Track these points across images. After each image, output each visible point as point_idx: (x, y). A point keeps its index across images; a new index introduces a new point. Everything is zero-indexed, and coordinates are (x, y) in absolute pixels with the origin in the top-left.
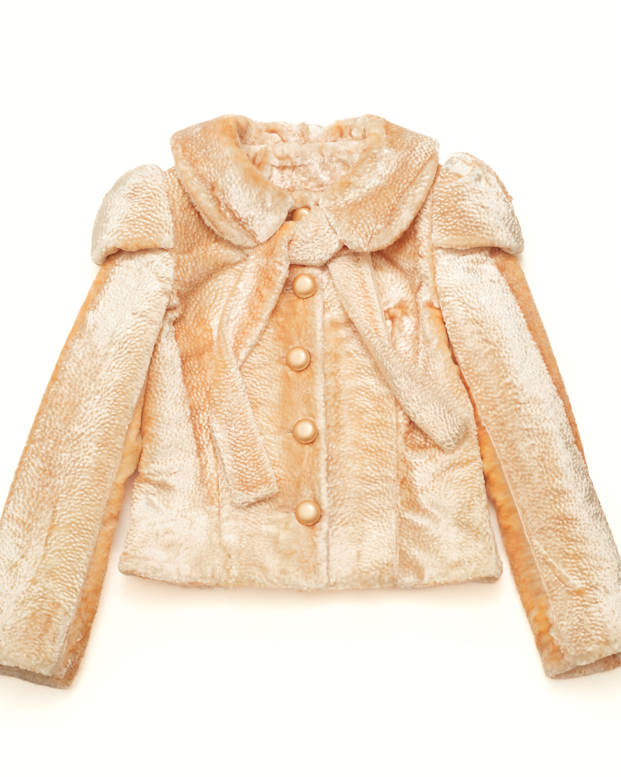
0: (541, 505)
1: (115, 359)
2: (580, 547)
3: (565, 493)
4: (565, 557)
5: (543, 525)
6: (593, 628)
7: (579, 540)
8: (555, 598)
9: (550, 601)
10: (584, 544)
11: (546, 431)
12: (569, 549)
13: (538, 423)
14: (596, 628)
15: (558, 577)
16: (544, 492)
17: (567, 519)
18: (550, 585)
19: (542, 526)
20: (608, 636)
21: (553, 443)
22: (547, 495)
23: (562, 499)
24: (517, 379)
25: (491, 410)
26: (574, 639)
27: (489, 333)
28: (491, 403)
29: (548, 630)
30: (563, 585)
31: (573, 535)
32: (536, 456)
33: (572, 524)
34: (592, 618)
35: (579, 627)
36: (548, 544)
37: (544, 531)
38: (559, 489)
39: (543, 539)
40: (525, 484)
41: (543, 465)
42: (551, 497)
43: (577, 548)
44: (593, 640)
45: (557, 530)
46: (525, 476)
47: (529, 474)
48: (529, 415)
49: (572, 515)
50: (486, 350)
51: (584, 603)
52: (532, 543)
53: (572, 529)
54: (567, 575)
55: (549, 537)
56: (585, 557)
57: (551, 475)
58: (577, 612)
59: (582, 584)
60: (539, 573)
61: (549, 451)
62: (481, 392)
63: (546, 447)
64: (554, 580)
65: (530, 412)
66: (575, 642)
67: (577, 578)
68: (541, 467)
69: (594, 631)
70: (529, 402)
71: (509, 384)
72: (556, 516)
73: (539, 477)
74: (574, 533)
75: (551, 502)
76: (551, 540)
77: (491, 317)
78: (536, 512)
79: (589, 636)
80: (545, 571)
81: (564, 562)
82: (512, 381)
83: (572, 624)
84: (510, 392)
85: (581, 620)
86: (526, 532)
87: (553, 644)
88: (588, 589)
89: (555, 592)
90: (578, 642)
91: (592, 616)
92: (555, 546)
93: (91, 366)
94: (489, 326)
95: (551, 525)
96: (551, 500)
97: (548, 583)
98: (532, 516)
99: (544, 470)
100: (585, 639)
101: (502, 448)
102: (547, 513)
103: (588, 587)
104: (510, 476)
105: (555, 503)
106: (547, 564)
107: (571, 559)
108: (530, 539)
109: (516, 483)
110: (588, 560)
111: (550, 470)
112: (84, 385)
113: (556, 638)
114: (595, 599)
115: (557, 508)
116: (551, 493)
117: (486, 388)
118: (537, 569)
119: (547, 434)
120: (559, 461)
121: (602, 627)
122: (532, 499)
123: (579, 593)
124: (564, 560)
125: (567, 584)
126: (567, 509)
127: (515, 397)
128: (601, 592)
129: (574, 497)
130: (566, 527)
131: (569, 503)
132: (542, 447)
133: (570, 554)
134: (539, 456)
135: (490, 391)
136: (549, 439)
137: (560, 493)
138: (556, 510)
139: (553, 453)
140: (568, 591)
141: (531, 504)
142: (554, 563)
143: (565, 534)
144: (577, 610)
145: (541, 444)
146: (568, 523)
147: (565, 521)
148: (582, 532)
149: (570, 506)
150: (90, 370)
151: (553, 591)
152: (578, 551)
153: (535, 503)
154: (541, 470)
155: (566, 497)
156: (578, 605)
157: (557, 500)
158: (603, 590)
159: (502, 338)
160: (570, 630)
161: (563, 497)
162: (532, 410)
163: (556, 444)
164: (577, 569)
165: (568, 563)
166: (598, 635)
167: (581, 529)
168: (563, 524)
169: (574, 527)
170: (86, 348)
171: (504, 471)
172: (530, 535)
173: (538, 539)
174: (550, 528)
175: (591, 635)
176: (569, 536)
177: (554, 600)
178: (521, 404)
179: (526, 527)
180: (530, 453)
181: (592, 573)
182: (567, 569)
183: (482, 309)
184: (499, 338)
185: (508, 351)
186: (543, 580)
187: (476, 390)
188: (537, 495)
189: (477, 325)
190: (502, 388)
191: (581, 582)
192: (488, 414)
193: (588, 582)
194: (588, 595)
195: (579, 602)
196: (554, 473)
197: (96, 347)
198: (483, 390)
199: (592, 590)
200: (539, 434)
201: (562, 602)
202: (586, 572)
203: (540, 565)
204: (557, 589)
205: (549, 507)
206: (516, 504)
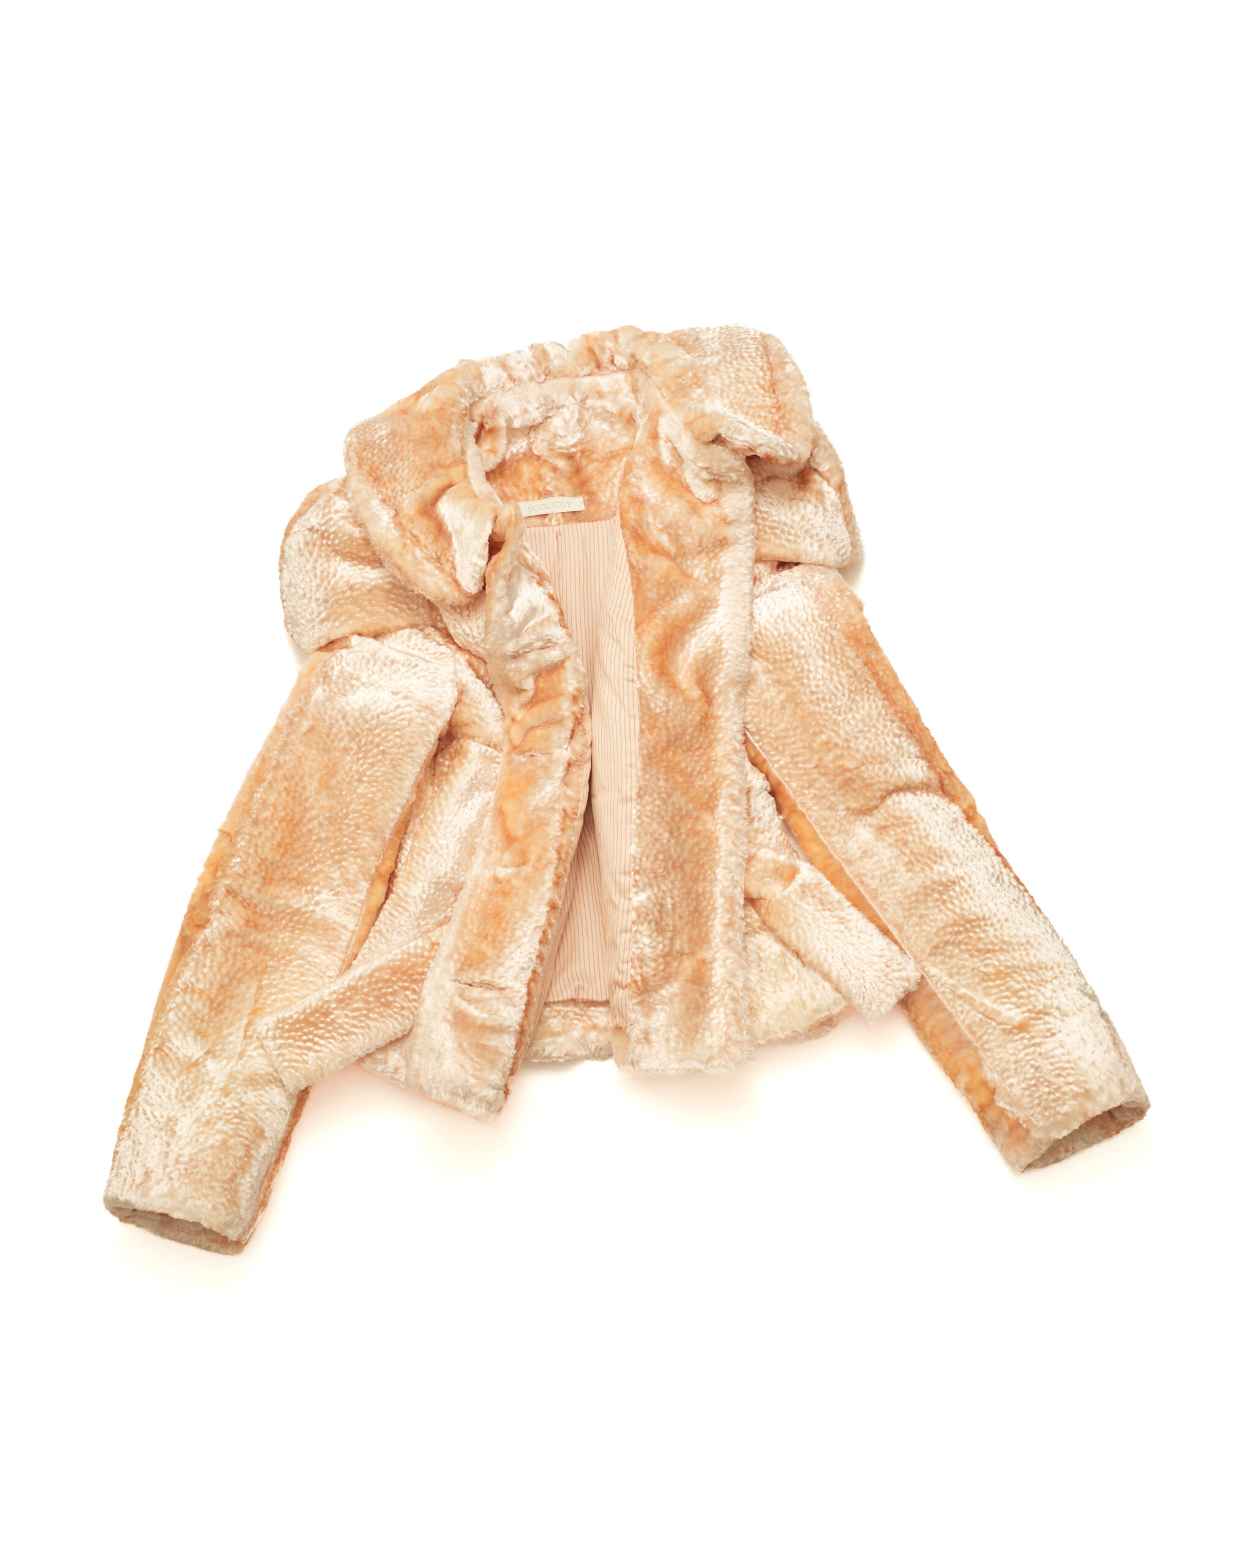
0: (925, 912)
2: (1002, 958)
3: (954, 883)
4: (984, 981)
5: (936, 941)
6: (1059, 1075)
7: (997, 948)
8: (986, 1046)
9: (982, 1054)
10: (1008, 951)
12: (987, 966)
14: (1064, 1073)
15: (982, 1013)
16: (922, 890)
17: (969, 921)
18: (974, 1029)
19: (935, 943)
20: (1086, 1082)
22: (929, 895)
23: (952, 893)
25: (808, 788)
26: (1037, 1101)
28: (805, 778)
29: (993, 1100)
30: (994, 1024)
31: (986, 944)
33: (979, 926)
34: (1052, 1060)
35: (1038, 1081)
36: (952, 968)
37: (940, 950)
38: (944, 879)
39: (943, 962)
40: (889, 887)
41: (907, 852)
42: (936, 896)
43: (999, 960)
44: (1065, 1094)
45: (960, 943)
46: (886, 875)
47: (891, 871)
49: (975, 914)
51: (1033, 1041)
53: (982, 935)
54: (995, 1006)
55: (951, 957)
56: (1016, 972)
57: (926, 863)
58: (1028, 1058)
59: (1023, 1013)
60: (951, 1016)
62: (787, 763)
64: (977, 1020)
66: (1039, 1104)
67: (1013, 1007)
68: (905, 854)
69: (1062, 1079)
71: (827, 743)
72: (951, 922)
73: (907, 871)
74: (987, 941)
75: (939, 903)
76: (955, 960)
78: (917, 924)
79: (1057, 1090)
80: (960, 1009)
81: (985, 988)
83: (1025, 1079)
85: (1037, 1068)
87: (1007, 1118)
88: (1034, 1019)
89: (985, 1038)
90: (1043, 1104)
91: (1053, 1057)
92: (963, 967)
95: (948, 938)
96: (937, 900)
97: (969, 1027)
98: (915, 932)
99: (912, 858)
100: (1052, 1096)
102: (935, 921)
103: (1033, 1015)
104: (862, 882)
105: (944, 902)
106: (960, 997)
107: (994, 980)
108: (923, 968)
109: (876, 890)
110: (1021, 975)
111: (922, 855)
113: (1007, 1107)
114: (1048, 1030)
115: (949, 909)
116: (933, 890)
117: (793, 756)
118: (945, 1010)
120: (931, 838)
121: (1072, 1069)
122: (906, 907)
123: (1022, 1028)
124: (984, 985)
125: (999, 1019)
126: (965, 906)
127: (841, 762)
128: (1055, 1017)
129: (970, 886)
130: (972, 934)
131: (965, 896)
133: (991, 974)
135: (800, 759)
137: (947, 886)
138: (949, 913)
139: (918, 829)
140: (1004, 1030)
141: (907, 914)
142: (970, 993)
144: (1027, 1055)
146: (973, 927)
147: (968, 926)
148: (998, 934)
149: (969, 901)
151: (981, 1037)
152: (1001, 964)
153: (913, 911)
154: (907, 859)
155: (957, 888)
156: (1026, 1047)
157: (945, 897)
158: (1057, 1013)
160: (1025, 1089)
161: (954, 890)
164: (1008, 994)
165: (992, 987)
166: (1069, 1084)
167: (996, 930)
168: (967, 930)
169: (984, 931)
171: (851, 876)
173: (934, 965)
174: (947, 943)
175: (1060, 1087)
176: (981, 946)
177: (986, 1050)
181: (1033, 992)
182: (993, 998)
186: (960, 1024)
188: (913, 898)
190: (817, 752)
191: (1019, 1011)
192: (804, 794)
193: (1031, 1007)
194: (1037, 1028)
195: (1026, 1041)
196: (929, 858)
198: (788, 759)
199: (1040, 1019)
201: (1000, 1050)
202: (1023, 993)
203: (949, 1001)
204: (986, 1032)
205: (936, 910)
206: (885, 921)
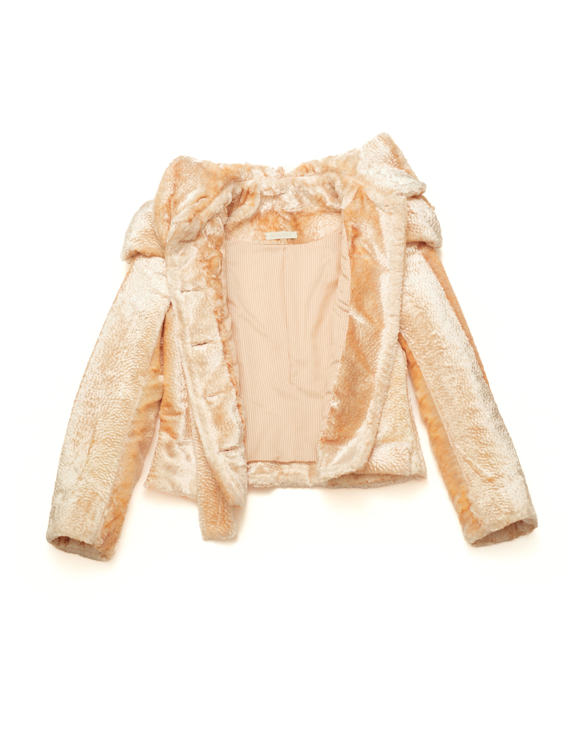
0: (461, 420)
1: (137, 324)
2: (489, 448)
3: (477, 411)
4: (479, 457)
5: (463, 434)
6: (501, 504)
7: (489, 444)
8: (473, 485)
9: (469, 487)
10: (493, 446)
11: (462, 368)
12: (482, 450)
13: (456, 362)
14: (504, 503)
15: (475, 470)
16: (462, 411)
17: (479, 429)
18: (469, 476)
19: (462, 435)
20: (512, 508)
21: (468, 376)
22: (464, 413)
23: (475, 415)
24: (440, 332)
25: (422, 355)
26: (488, 513)
27: (419, 301)
28: (422, 350)
29: (469, 508)
30: (478, 476)
31: (484, 441)
32: (456, 386)
33: (483, 432)
34: (500, 497)
35: (491, 504)
36: (466, 447)
37: (463, 439)
38: (473, 408)
39: (463, 444)
40: (448, 406)
41: (461, 392)
42: (468, 414)
43: (488, 449)
44: (502, 512)
45: (473, 438)
46: (448, 400)
47: (451, 399)
48: (450, 357)
49: (483, 427)
50: (417, 313)
51: (494, 487)
52: (455, 447)
53: (483, 436)
54: (481, 469)
55: (467, 443)
56: (493, 456)
57: (467, 399)
58: (490, 494)
59: (493, 474)
60: (460, 468)
61: (465, 382)
62: (415, 343)
63: (463, 379)
64: (472, 473)
65: (450, 355)
66: (489, 514)
67: (489, 470)
68: (459, 393)
69: (502, 506)
70: (449, 348)
71: (435, 336)
72: (471, 428)
73: (458, 401)
74: (485, 439)
75: (468, 418)
76: (468, 445)
77: (420, 290)
78: (457, 425)
79: (499, 510)
80: (465, 466)
81: (478, 460)
82: (437, 333)
83: (486, 502)
84: (435, 341)
85: (493, 499)
86: (450, 440)
87: (473, 517)
88: (496, 478)
89: (473, 481)
90: (491, 514)
91: (501, 496)
92: (471, 449)
93: (120, 329)
94: (418, 296)
95: (468, 434)
96: (468, 417)
97: (467, 475)
98: (454, 428)
99: (462, 396)
100: (496, 512)
101: (431, 381)
102: (465, 426)
103: (497, 476)
104: (437, 401)
105: (471, 418)
106: (466, 461)
107: (483, 457)
108: (454, 444)
109: (442, 405)
110: (495, 458)
111: (466, 395)
112: (115, 342)
113: (475, 513)
114: (502, 484)
115: (472, 422)
116: (468, 412)
117: (418, 340)
118: (459, 465)
119: (463, 370)
120: (472, 389)
121: (508, 502)
122: (453, 416)
123: (490, 480)
124: (479, 458)
125: (481, 474)
126: (479, 422)
127: (439, 345)
128: (506, 479)
129: (484, 414)
130: (479, 435)
131: (481, 418)
132: (460, 379)
133: (483, 454)
134: (458, 386)
135: (421, 342)
136: (465, 373)
137: (474, 411)
138: (471, 424)
139: (468, 383)
140: (482, 480)
141: (453, 419)
142: (471, 460)
143: (478, 440)
144: (489, 492)
145: (459, 378)
146: (480, 432)
147: (478, 431)
148: (491, 438)
149: (482, 420)
150: (119, 332)
151: (471, 480)
152: (488, 451)
153: (456, 419)
154: (459, 395)
155: (478, 414)
156: (490, 489)
157: (472, 416)
158: (507, 478)
159: (428, 304)
160: (484, 506)
161: (476, 414)
162: (452, 354)
163: (470, 377)
164: (488, 464)
165: (482, 460)
166: (505, 508)
167: (490, 436)
168: (477, 433)
169: (485, 435)
170: (117, 318)
171: (433, 397)
172: (453, 442)
173: (459, 444)
174: (467, 436)
175: (500, 509)
176: (481, 441)
177: (472, 486)
178: (443, 349)
179: (450, 436)
180: (452, 384)
181: (499, 467)
182: (481, 465)
183: (413, 285)
184: (426, 304)
185: (433, 313)
186: (463, 473)
187: (411, 342)
188: (457, 413)
189: (410, 296)
190: (429, 339)
191: (491, 473)
192: (421, 358)
193: (496, 472)
194: (497, 482)
195: (490, 487)
196: (469, 397)
197: (124, 316)
198: (416, 341)
199: (499, 479)
200: (457, 370)
201: (478, 488)
202: (494, 466)
203: (461, 462)
204: (474, 479)
205: (466, 421)
206: (443, 421)
